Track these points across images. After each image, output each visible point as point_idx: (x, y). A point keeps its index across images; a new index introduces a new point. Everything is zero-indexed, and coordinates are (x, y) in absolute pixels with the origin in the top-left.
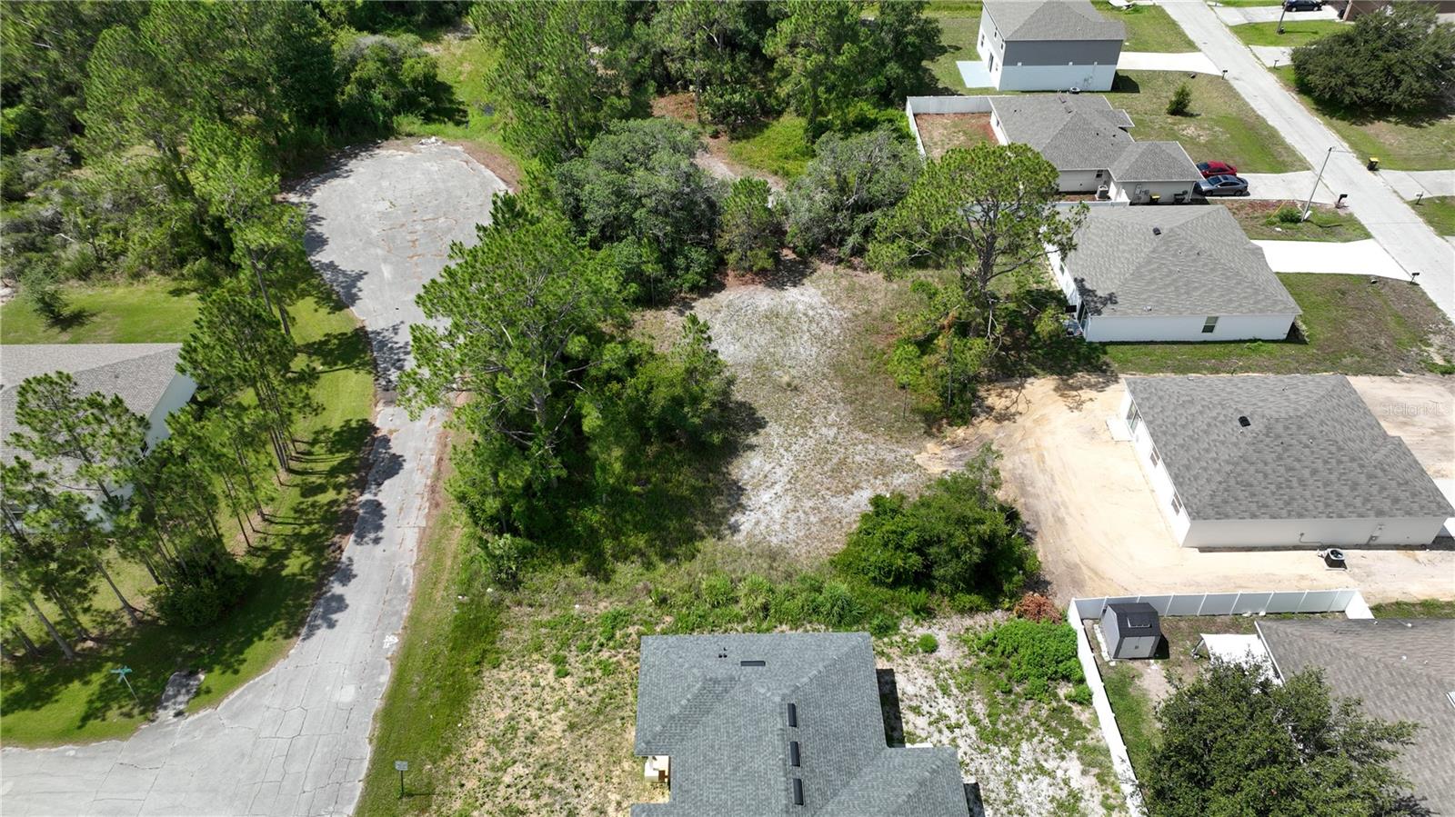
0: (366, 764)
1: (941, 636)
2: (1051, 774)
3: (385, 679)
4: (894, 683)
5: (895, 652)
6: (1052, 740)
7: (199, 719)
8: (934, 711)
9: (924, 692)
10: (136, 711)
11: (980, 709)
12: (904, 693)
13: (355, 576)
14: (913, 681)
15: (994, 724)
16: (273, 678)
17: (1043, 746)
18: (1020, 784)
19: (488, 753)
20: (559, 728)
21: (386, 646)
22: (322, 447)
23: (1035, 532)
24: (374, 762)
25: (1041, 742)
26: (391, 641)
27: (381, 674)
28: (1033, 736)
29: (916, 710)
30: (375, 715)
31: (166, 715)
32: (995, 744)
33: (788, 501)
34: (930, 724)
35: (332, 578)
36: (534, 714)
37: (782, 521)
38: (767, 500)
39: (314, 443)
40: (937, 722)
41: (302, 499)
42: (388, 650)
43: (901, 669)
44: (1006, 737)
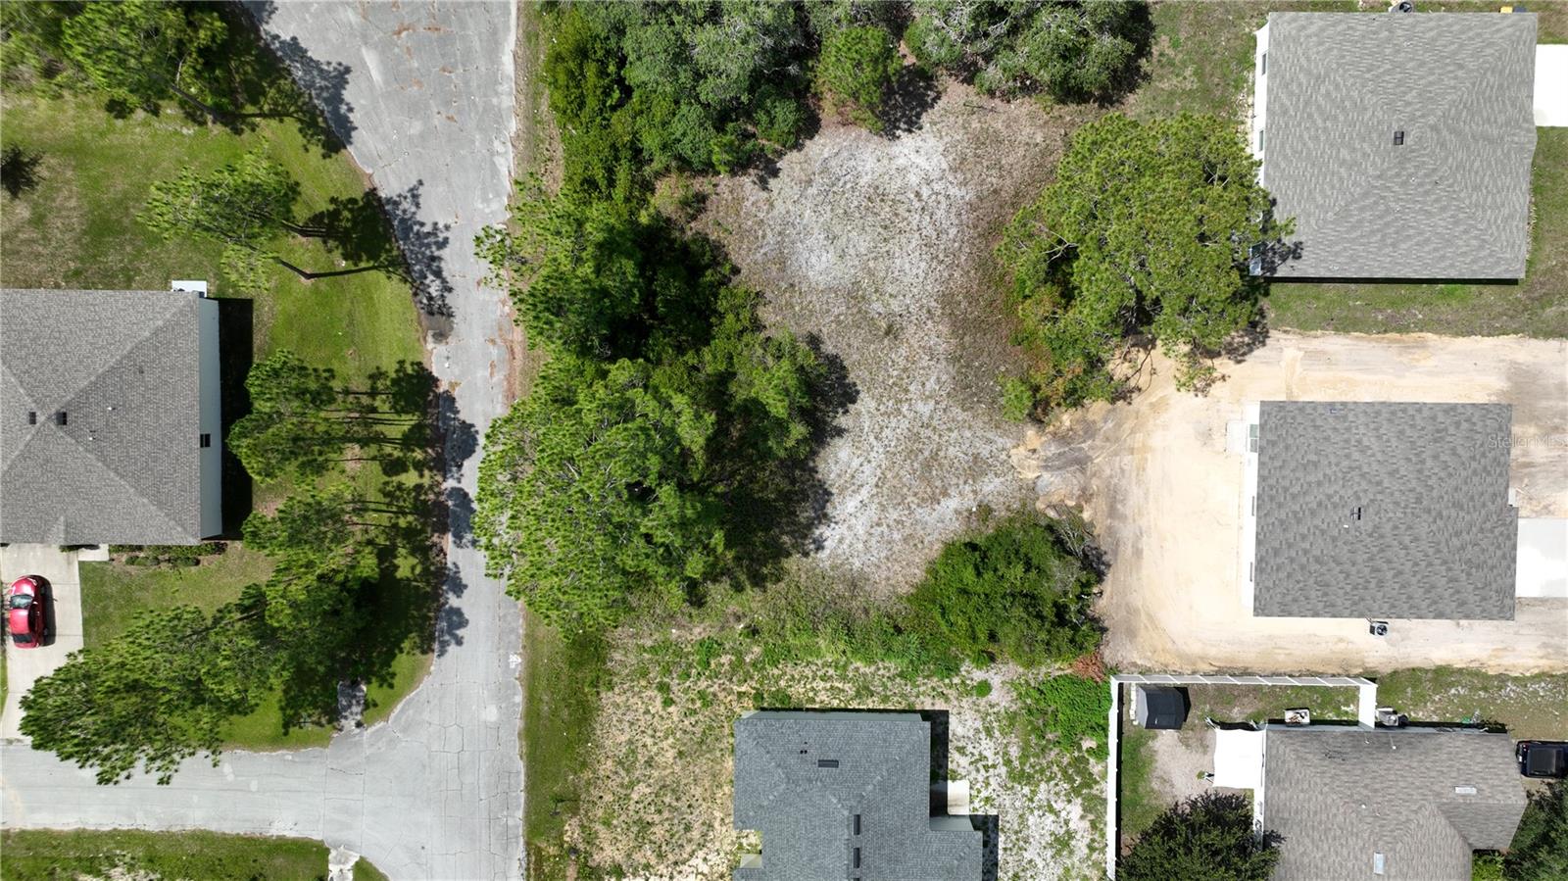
0: (522, 777)
1: (996, 681)
2: (1057, 814)
3: (519, 698)
4: (947, 723)
5: (952, 693)
6: (1065, 785)
7: (377, 731)
8: (976, 752)
9: (971, 734)
10: (324, 720)
11: (1014, 752)
12: (954, 734)
13: (466, 587)
14: (963, 723)
15: (1022, 764)
16: (425, 695)
17: (1057, 789)
18: (1030, 817)
19: (616, 773)
20: (671, 754)
21: (513, 666)
22: (384, 402)
23: (1108, 566)
24: (528, 776)
25: (1057, 785)
26: (516, 660)
27: (515, 694)
28: (1051, 779)
29: (961, 750)
30: (519, 734)
31: (349, 724)
32: (1019, 783)
33: (873, 511)
34: (971, 763)
35: (445, 588)
36: (649, 741)
37: (865, 538)
38: (852, 510)
39: (373, 393)
40: (977, 761)
41: (387, 479)
42: (515, 670)
43: (955, 711)
44: (1030, 777)
